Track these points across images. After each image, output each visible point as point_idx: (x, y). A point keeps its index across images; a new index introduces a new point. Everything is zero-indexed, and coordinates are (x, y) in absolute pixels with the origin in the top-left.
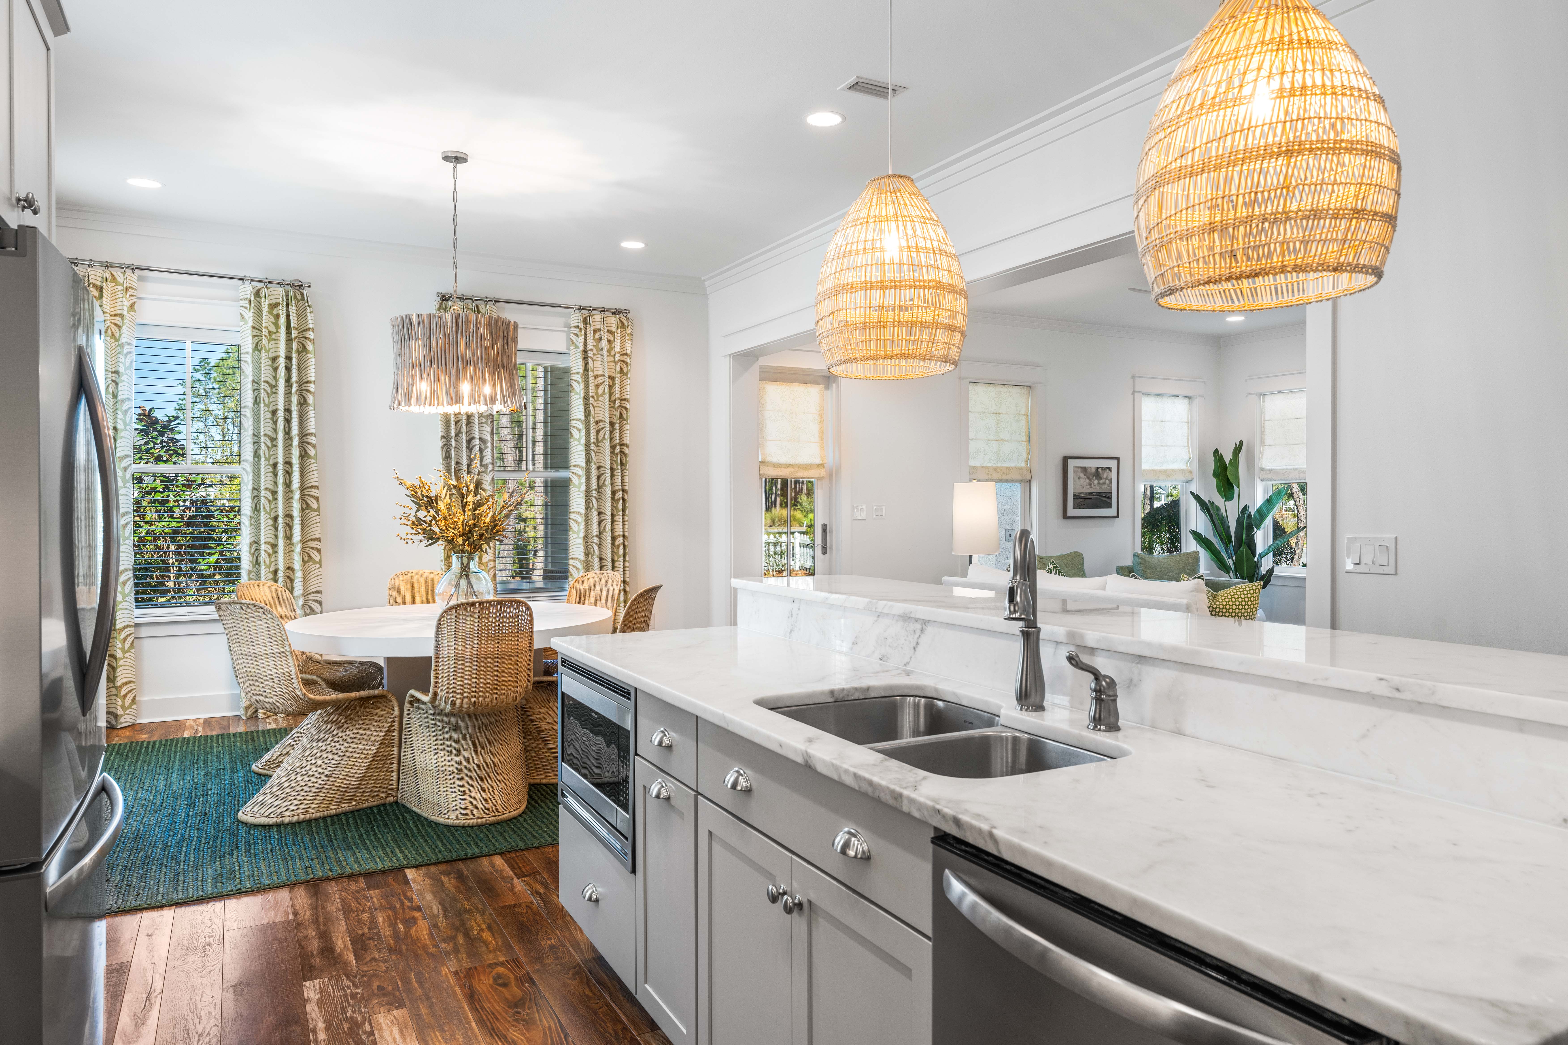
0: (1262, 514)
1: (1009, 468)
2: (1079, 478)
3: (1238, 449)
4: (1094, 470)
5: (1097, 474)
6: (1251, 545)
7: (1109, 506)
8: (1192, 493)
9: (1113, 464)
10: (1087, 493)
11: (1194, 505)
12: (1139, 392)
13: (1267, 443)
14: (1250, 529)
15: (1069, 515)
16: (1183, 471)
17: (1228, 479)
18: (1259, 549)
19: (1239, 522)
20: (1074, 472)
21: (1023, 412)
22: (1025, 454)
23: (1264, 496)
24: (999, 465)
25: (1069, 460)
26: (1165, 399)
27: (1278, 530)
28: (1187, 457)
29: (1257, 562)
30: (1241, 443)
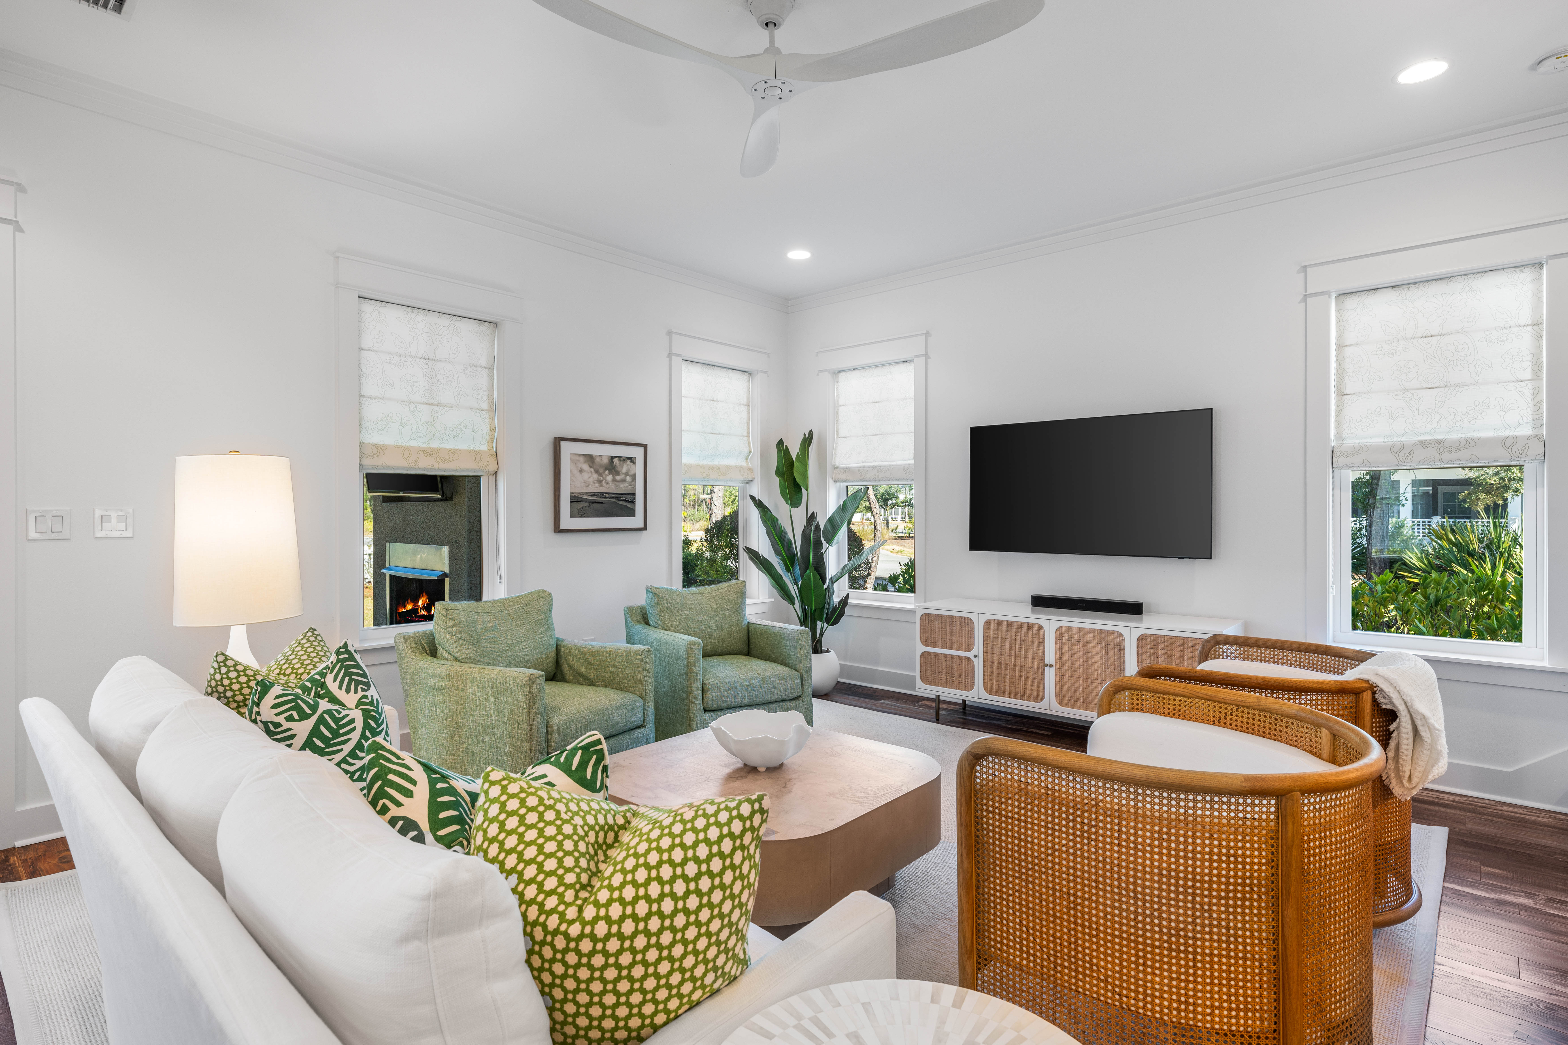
0: (833, 526)
1: (453, 451)
2: (581, 471)
3: (807, 440)
4: (606, 461)
5: (612, 466)
6: (820, 567)
7: (632, 513)
8: (752, 498)
9: (638, 453)
10: (595, 494)
11: (754, 513)
12: (679, 355)
13: (841, 434)
14: (818, 545)
15: (562, 527)
16: (741, 468)
17: (795, 479)
18: (832, 570)
19: (805, 536)
20: (572, 461)
21: (484, 363)
22: (485, 430)
23: (838, 501)
24: (435, 445)
25: (563, 443)
26: (717, 371)
27: (855, 543)
28: (746, 451)
29: (827, 589)
30: (811, 433)
